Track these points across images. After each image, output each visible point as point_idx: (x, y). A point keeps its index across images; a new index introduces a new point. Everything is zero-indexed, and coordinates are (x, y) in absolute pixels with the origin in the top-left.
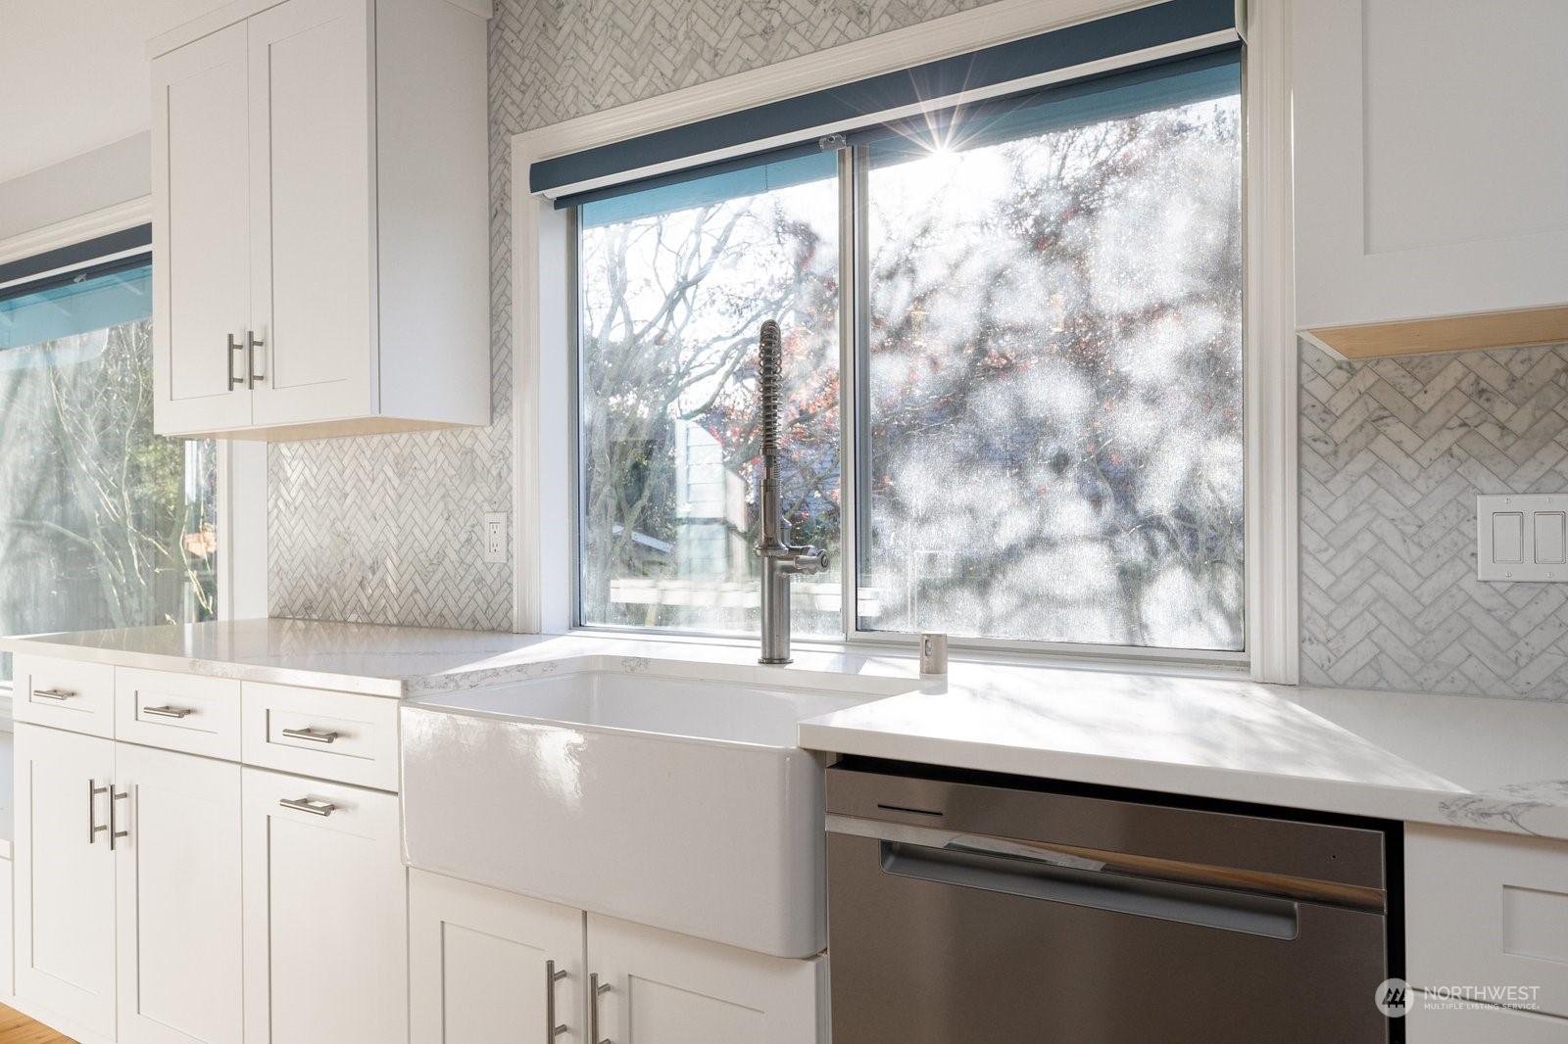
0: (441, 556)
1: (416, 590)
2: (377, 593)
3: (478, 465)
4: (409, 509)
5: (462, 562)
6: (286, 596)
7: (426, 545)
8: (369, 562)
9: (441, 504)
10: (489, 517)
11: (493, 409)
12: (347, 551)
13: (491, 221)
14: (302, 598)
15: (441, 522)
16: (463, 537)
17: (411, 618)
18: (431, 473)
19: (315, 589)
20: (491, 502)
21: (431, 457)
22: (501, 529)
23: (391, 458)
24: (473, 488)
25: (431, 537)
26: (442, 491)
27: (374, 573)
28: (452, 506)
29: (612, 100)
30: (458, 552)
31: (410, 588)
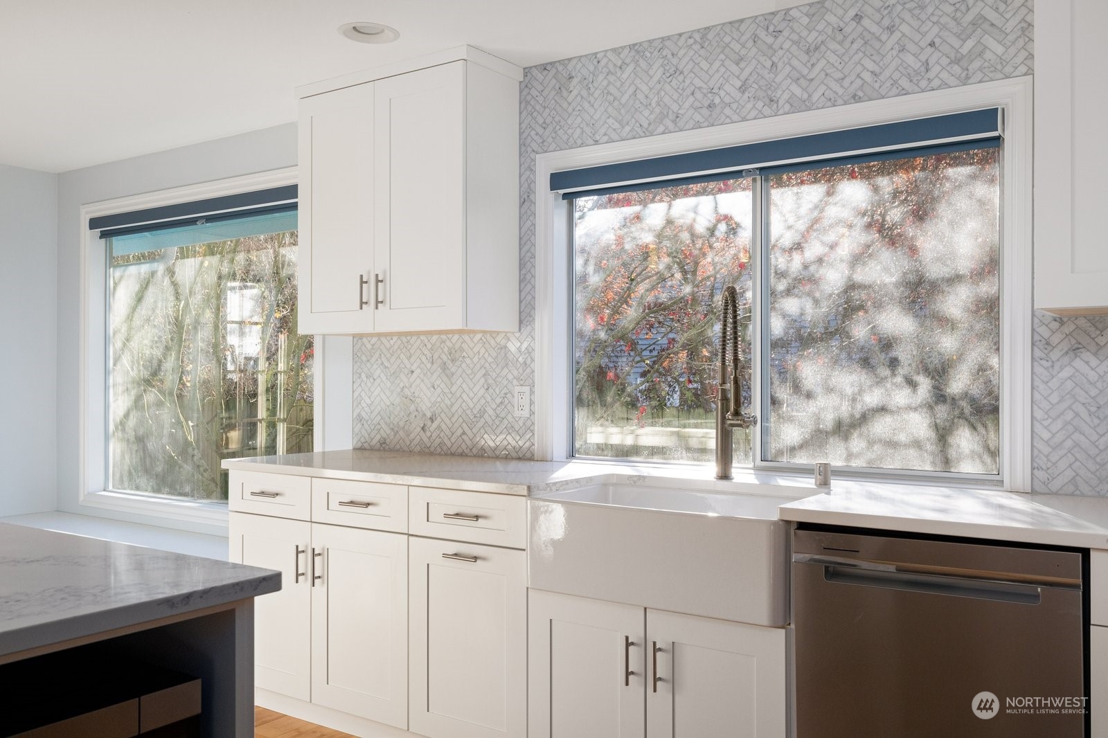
0: (482, 412)
1: (464, 433)
2: (434, 435)
3: (510, 357)
4: (459, 382)
5: (497, 416)
6: (367, 436)
7: (471, 405)
8: (429, 415)
9: (483, 379)
10: (518, 389)
11: (521, 322)
12: (412, 408)
13: (521, 206)
14: (378, 437)
15: (483, 391)
16: (498, 400)
17: (460, 451)
18: (476, 360)
19: (388, 431)
20: (518, 379)
21: (476, 350)
22: (527, 397)
23: (446, 350)
24: (506, 371)
25: (475, 400)
26: (483, 371)
27: (432, 421)
28: (490, 381)
29: (606, 138)
30: (494, 410)
31: (459, 432)
